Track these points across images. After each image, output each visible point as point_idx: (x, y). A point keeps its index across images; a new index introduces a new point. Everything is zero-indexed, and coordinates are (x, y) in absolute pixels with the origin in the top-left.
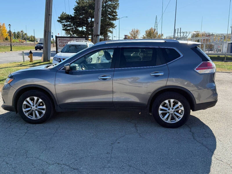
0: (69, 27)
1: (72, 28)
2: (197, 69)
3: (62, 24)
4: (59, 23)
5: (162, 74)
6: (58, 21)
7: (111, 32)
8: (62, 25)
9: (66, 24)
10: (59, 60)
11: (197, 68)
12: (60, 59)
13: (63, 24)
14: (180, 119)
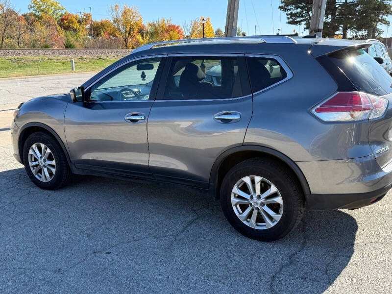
0: (299, 17)
1: (304, 18)
2: (318, 110)
3: (286, 12)
4: (282, 11)
5: (237, 117)
6: (281, 8)
7: (387, 23)
8: (287, 14)
9: (293, 13)
10: (210, 78)
11: (319, 106)
12: (211, 76)
13: (289, 12)
14: (275, 223)
